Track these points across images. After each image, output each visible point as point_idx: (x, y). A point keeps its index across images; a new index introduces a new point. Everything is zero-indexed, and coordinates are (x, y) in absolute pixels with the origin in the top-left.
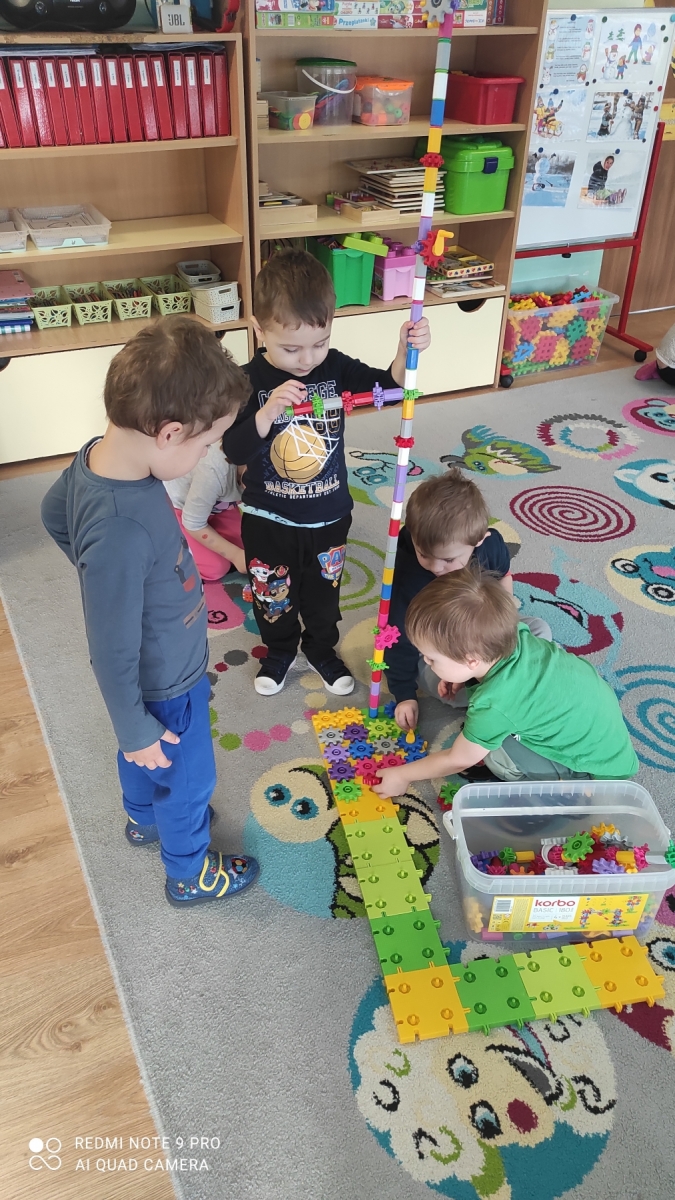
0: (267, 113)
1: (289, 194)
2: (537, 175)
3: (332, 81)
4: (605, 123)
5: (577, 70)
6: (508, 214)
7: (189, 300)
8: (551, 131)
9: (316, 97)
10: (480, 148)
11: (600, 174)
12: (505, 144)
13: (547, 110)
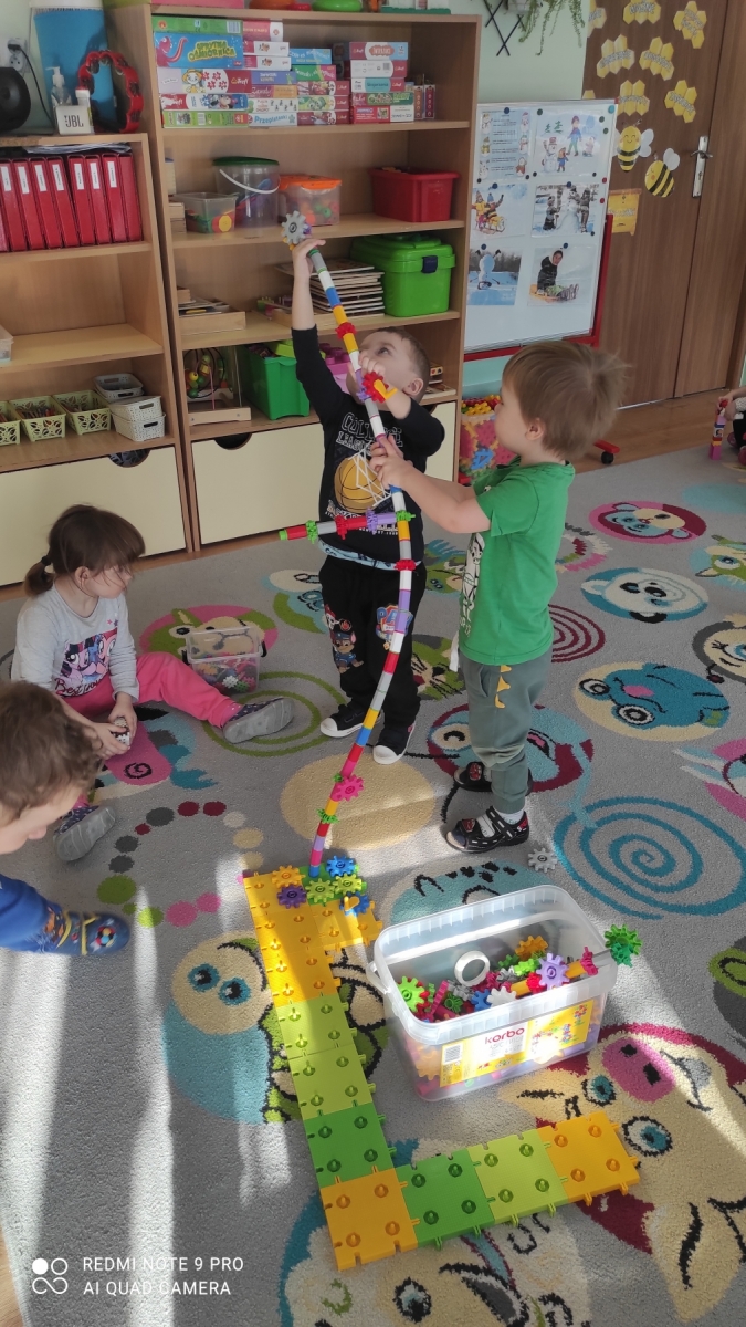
0: (184, 216)
1: (215, 301)
2: (482, 273)
3: (253, 181)
4: (550, 217)
5: (515, 164)
6: (453, 315)
7: (109, 418)
8: (493, 227)
9: (236, 198)
10: (417, 247)
11: (548, 271)
12: (444, 242)
13: (488, 205)
